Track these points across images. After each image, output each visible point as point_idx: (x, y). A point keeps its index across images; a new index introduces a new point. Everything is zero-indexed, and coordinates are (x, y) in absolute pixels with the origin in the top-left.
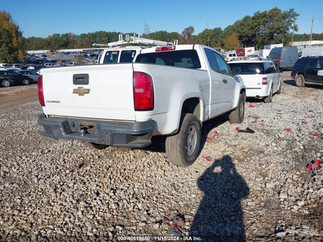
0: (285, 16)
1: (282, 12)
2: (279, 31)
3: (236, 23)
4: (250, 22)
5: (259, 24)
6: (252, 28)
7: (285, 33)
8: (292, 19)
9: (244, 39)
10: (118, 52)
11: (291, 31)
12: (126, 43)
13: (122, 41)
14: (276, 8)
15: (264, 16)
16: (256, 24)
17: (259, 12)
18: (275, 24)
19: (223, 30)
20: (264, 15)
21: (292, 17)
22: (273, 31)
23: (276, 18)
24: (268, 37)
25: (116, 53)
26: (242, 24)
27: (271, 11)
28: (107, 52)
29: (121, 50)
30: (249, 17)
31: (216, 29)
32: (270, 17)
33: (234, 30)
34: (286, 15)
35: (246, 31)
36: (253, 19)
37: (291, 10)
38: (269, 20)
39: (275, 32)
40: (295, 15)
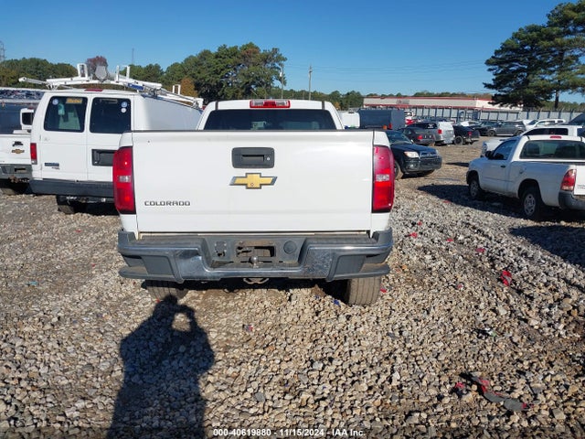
0: (266, 59)
1: (262, 52)
2: (257, 82)
3: (187, 60)
4: (212, 61)
5: (227, 67)
6: (216, 72)
7: (267, 85)
8: (277, 65)
9: (204, 90)
10: (85, 100)
11: (277, 83)
12: (96, 82)
13: (86, 78)
14: (251, 43)
15: (234, 55)
16: (222, 66)
17: (225, 46)
18: (253, 71)
19: (164, 70)
20: (233, 53)
21: (277, 62)
22: (251, 80)
23: (253, 60)
24: (243, 91)
25: (80, 102)
26: (198, 64)
27: (245, 48)
28: (53, 98)
29: (91, 96)
30: (210, 53)
31: (150, 66)
32: (244, 56)
33: (185, 73)
34: (267, 56)
35: (205, 75)
36: (217, 56)
37: (275, 50)
38: (241, 61)
39: (253, 83)
40: (280, 59)
